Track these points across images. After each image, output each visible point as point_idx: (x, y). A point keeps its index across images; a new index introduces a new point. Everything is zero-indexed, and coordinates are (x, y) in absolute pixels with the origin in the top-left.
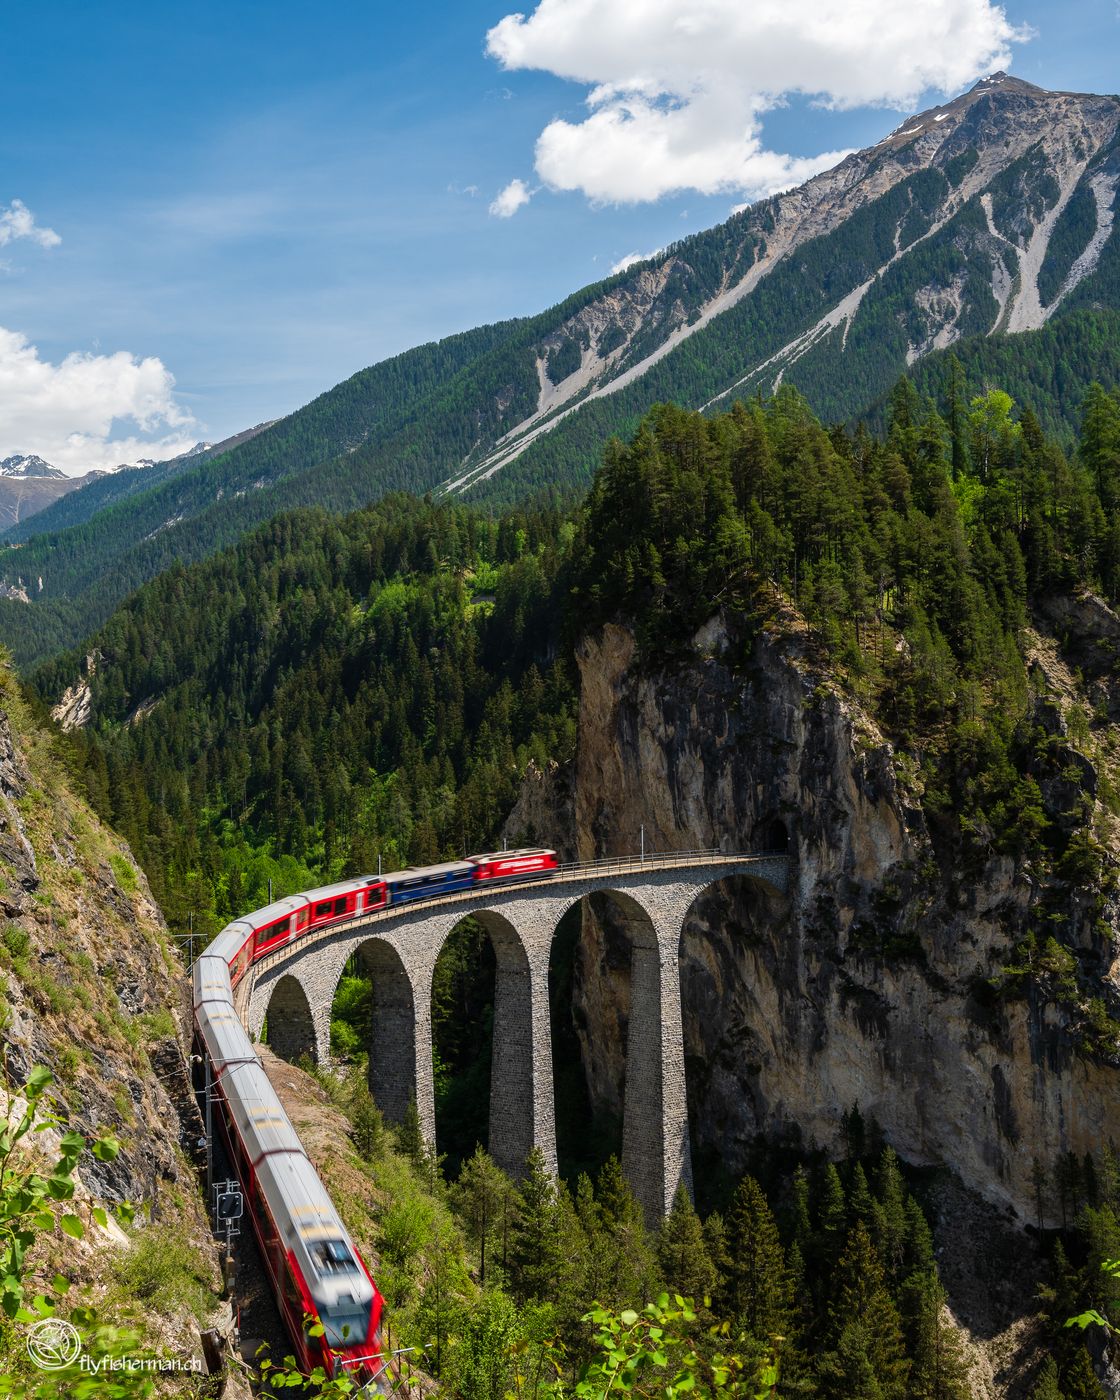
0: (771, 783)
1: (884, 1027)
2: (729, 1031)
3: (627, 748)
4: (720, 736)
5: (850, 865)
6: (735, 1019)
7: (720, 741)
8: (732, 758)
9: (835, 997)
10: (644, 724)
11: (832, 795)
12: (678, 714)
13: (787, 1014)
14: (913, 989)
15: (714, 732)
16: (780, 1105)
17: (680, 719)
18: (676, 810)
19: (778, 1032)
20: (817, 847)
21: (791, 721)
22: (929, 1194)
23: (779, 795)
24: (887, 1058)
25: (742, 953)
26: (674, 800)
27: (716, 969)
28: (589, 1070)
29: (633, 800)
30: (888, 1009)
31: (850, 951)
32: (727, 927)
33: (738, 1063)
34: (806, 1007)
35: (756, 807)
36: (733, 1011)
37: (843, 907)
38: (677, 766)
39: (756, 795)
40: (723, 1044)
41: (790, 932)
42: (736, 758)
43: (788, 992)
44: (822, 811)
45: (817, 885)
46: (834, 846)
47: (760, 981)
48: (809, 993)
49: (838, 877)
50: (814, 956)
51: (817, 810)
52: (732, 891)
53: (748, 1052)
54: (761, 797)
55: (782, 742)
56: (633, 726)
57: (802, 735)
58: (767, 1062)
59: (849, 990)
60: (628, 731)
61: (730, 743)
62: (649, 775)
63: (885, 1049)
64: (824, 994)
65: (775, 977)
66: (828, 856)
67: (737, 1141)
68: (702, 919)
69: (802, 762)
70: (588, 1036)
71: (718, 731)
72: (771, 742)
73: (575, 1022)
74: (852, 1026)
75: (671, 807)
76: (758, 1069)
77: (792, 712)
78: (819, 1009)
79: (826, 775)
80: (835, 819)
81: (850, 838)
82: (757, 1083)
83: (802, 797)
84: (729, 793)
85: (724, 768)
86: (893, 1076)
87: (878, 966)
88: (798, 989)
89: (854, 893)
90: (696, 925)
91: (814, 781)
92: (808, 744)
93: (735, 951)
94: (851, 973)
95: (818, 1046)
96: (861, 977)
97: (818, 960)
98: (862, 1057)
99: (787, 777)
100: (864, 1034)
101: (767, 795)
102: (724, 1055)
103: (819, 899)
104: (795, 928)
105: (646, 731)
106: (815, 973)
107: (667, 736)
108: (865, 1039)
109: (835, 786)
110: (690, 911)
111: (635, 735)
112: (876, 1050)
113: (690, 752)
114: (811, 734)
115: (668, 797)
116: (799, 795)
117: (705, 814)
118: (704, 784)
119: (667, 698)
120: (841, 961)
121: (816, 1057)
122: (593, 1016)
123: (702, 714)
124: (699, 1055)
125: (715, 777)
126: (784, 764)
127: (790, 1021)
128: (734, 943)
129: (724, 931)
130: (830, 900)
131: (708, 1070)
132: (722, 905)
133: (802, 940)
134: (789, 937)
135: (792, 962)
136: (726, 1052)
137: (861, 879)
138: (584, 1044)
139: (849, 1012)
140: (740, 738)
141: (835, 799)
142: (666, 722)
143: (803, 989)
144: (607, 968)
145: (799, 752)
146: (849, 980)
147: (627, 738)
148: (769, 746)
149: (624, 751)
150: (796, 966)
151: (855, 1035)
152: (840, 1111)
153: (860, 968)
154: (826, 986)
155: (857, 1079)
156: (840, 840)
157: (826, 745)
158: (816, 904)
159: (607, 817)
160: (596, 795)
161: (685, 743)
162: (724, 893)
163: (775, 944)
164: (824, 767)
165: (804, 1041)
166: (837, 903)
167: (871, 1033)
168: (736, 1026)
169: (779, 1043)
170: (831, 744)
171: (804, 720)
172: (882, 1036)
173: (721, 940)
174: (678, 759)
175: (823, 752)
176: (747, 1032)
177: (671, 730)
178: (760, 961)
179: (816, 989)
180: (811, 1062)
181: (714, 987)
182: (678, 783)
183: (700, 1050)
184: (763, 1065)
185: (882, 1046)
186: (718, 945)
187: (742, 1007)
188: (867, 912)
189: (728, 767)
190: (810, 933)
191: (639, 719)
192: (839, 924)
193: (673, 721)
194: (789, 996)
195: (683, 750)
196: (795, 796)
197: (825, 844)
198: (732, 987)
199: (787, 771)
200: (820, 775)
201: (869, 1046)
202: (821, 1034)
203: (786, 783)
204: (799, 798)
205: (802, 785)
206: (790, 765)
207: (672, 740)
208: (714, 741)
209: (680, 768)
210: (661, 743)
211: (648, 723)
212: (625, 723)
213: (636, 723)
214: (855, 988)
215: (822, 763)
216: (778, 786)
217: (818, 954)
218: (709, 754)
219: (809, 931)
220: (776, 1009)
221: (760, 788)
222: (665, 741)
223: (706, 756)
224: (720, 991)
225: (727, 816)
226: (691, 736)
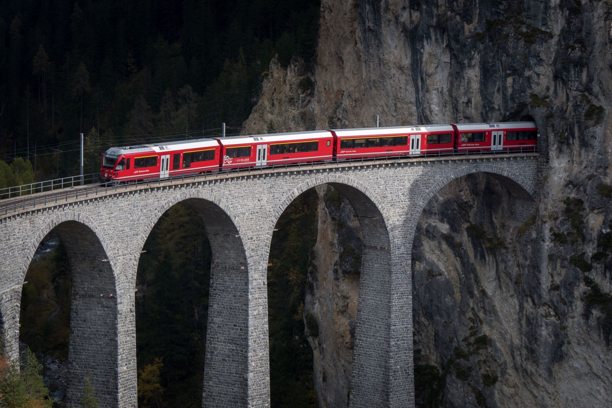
0: (521, 75)
2: (465, 339)
3: (369, 35)
4: (470, 22)
5: (603, 164)
6: (471, 328)
7: (468, 28)
8: (481, 47)
9: (579, 306)
10: (387, 9)
11: (588, 89)
15: (463, 18)
17: (426, 3)
18: (419, 103)
19: (516, 341)
20: (568, 144)
21: (547, 7)
23: (531, 88)
25: (483, 257)
26: (417, 92)
27: (453, 274)
28: (319, 379)
29: (374, 91)
31: (596, 257)
32: (468, 229)
33: (473, 373)
34: (547, 315)
35: (505, 101)
36: (471, 319)
37: (592, 209)
38: (422, 54)
39: (505, 88)
40: (459, 354)
41: (534, 235)
42: (486, 48)
43: (529, 299)
44: (576, 107)
45: (566, 186)
46: (585, 144)
47: (500, 288)
48: (551, 300)
49: (589, 177)
50: (559, 262)
51: (570, 104)
52: (474, 192)
53: (485, 362)
54: (510, 90)
55: (536, 31)
56: (376, 12)
57: (558, 23)
58: (503, 373)
59: (595, 298)
60: (371, 16)
61: (480, 31)
62: (392, 65)
64: (568, 302)
66: (580, 154)
68: (442, 221)
69: (557, 52)
70: (320, 344)
71: (468, 17)
72: (524, 30)
73: (306, 329)
74: (595, 336)
75: (413, 100)
76: (495, 380)
78: (561, 315)
79: (582, 67)
80: (589, 115)
81: (605, 136)
82: (492, 394)
83: (555, 92)
84: (475, 86)
85: (471, 58)
88: (540, 297)
89: (605, 195)
90: (435, 227)
91: (569, 72)
92: (565, 34)
93: (476, 256)
94: (598, 281)
95: (559, 356)
96: (608, 284)
97: (563, 266)
99: (539, 69)
101: (517, 88)
102: (458, 364)
103: (567, 202)
104: (540, 232)
105: (390, 16)
106: (558, 280)
107: (412, 22)
108: (608, 349)
109: (590, 79)
110: (427, 212)
111: (377, 21)
113: (436, 39)
114: (569, 22)
115: (411, 89)
116: (552, 89)
117: (449, 107)
118: (450, 75)
120: (588, 268)
121: (556, 368)
122: (325, 324)
124: (433, 363)
125: (462, 67)
126: (537, 56)
127: (530, 330)
128: (475, 247)
129: (465, 233)
130: (579, 202)
131: (442, 382)
132: (464, 207)
133: (547, 245)
134: (534, 242)
135: (536, 268)
136: (462, 361)
138: (316, 353)
139: (593, 322)
140: (490, 25)
141: (591, 92)
142: (412, 7)
143: (546, 297)
144: (340, 272)
145: (554, 41)
146: (594, 288)
147: (370, 24)
148: (522, 34)
149: (365, 38)
150: (540, 272)
151: (599, 346)
153: (608, 275)
154: (571, 294)
155: (599, 392)
156: (594, 138)
157: (584, 34)
158: (563, 206)
159: (345, 111)
160: (336, 88)
161: (431, 30)
162: (466, 196)
164: (581, 58)
166: (586, 205)
168: (472, 335)
169: (517, 353)
170: (589, 33)
171: (561, 7)
173: (460, 245)
174: (423, 47)
175: (580, 41)
176: (484, 341)
177: (416, 15)
178: (502, 268)
179: (560, 296)
180: (550, 372)
181: (452, 294)
182: (421, 72)
183: (434, 360)
184: (499, 375)
186: (456, 247)
187: (481, 315)
189: (477, 56)
190: (557, 237)
191: (382, 3)
192: (587, 228)
193: (419, 5)
194: (531, 304)
195: (429, 37)
196: (548, 89)
197: (577, 142)
198: (472, 295)
199: (540, 61)
200: (575, 67)
202: (561, 345)
203: (538, 75)
204: (551, 92)
205: (556, 77)
206: (543, 56)
207: (416, 28)
208: (463, 27)
209: (425, 57)
210: (405, 30)
211: (392, 7)
212: (367, 6)
213: (379, 7)
214: (601, 295)
215: (579, 53)
216: (529, 79)
217: (564, 259)
218: (457, 41)
219: (554, 234)
220: (516, 317)
221: (510, 80)
222: (409, 27)
223: (454, 45)
224: (458, 296)
225: (473, 111)
226: (438, 21)
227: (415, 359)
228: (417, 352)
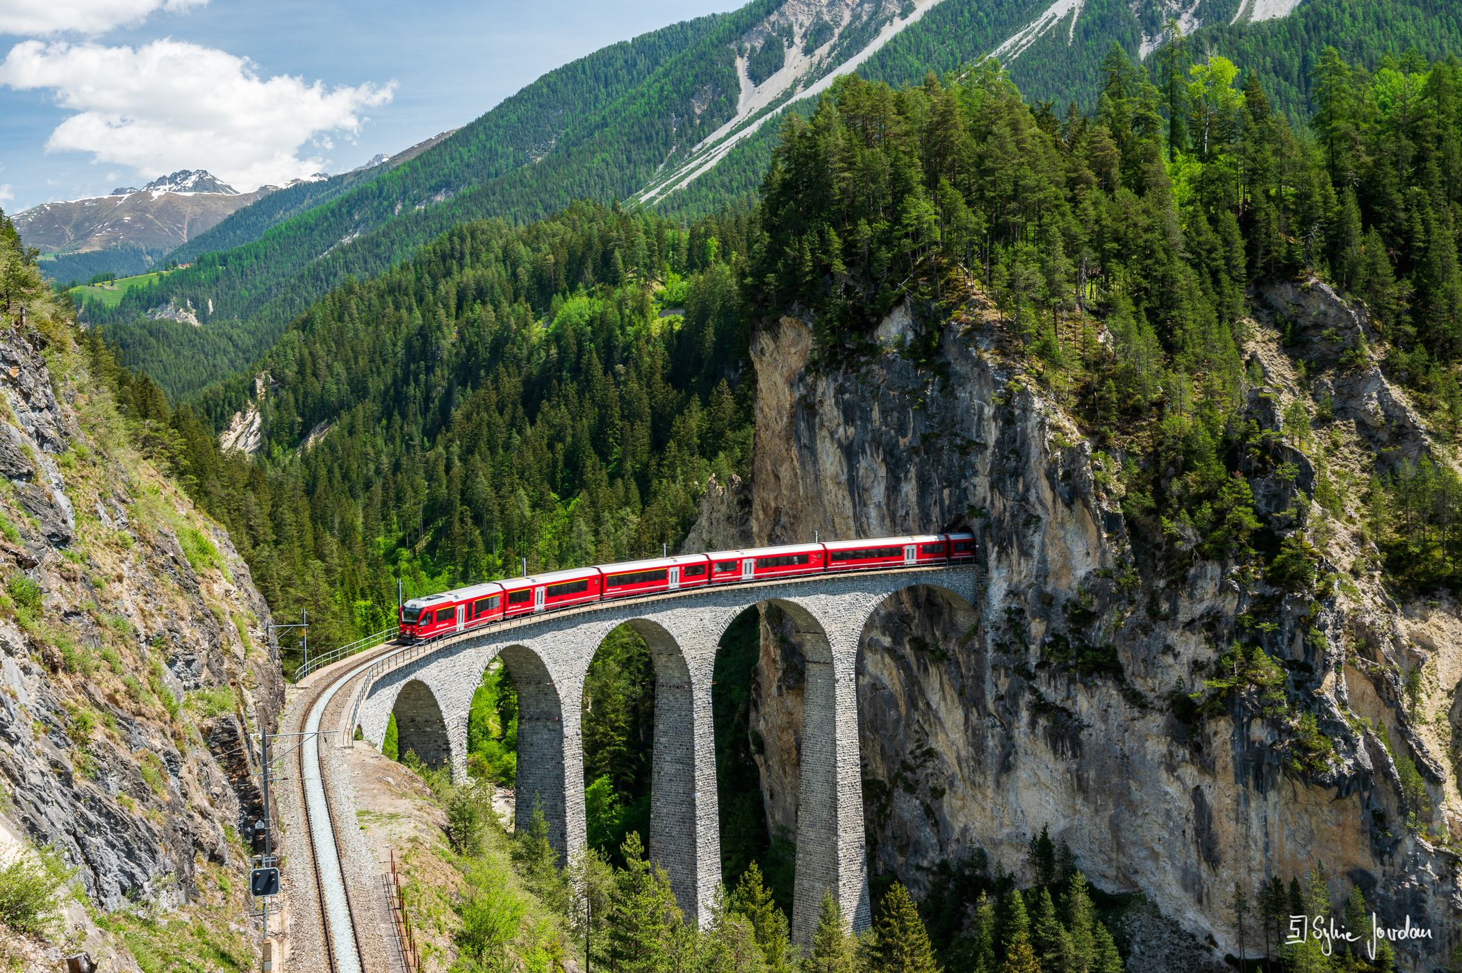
0: (958, 486)
1: (1077, 745)
2: (912, 752)
3: (805, 452)
4: (904, 436)
5: (1043, 574)
6: (918, 740)
7: (903, 442)
8: (917, 460)
9: (1025, 715)
10: (822, 425)
11: (1024, 499)
12: (858, 413)
13: (974, 734)
14: (1109, 706)
15: (897, 432)
16: (965, 830)
17: (861, 418)
18: (856, 518)
19: (963, 753)
20: (1007, 554)
21: (980, 419)
22: (1122, 922)
23: (968, 499)
24: (1080, 779)
25: (926, 669)
26: (854, 506)
27: (898, 687)
28: (767, 797)
29: (811, 508)
30: (1081, 727)
31: (1040, 666)
32: (910, 641)
33: (921, 786)
34: (993, 726)
35: (943, 514)
36: (916, 732)
37: (1034, 618)
38: (858, 469)
39: (942, 500)
40: (905, 766)
41: (977, 646)
42: (921, 461)
43: (974, 710)
44: (1013, 516)
45: (1007, 595)
46: (1025, 553)
47: (945, 699)
48: (997, 711)
49: (1030, 587)
50: (1003, 671)
51: (1007, 514)
52: (916, 604)
53: (932, 775)
54: (947, 502)
55: (970, 442)
56: (811, 428)
57: (992, 434)
58: (952, 785)
59: (1041, 707)
60: (806, 433)
61: (914, 444)
62: (828, 481)
63: (1077, 770)
64: (1013, 712)
65: (961, 694)
66: (1019, 564)
67: (919, 868)
68: (884, 634)
69: (993, 464)
70: (766, 762)
71: (902, 431)
72: (959, 442)
73: (752, 747)
74: (1042, 746)
75: (851, 515)
76: (943, 792)
77: (981, 409)
78: (1008, 728)
79: (1018, 476)
80: (1027, 524)
81: (1043, 544)
82: (941, 807)
83: (992, 502)
84: (913, 498)
85: (907, 472)
86: (1085, 799)
87: (1072, 681)
88: (985, 707)
89: (1047, 602)
90: (877, 641)
91: (1004, 482)
92: (999, 443)
93: (919, 669)
94: (1043, 689)
95: (1006, 767)
96: (1052, 693)
97: (1007, 676)
98: (1053, 778)
99: (976, 480)
100: (1055, 752)
101: (954, 499)
102: (906, 778)
103: (1008, 611)
104: (983, 641)
105: (825, 433)
106: (1003, 690)
107: (847, 438)
108: (1056, 759)
109: (1027, 489)
110: (869, 626)
111: (813, 437)
112: (1068, 770)
113: (872, 455)
114: (1002, 432)
115: (848, 504)
116: (989, 498)
117: (887, 521)
118: (887, 488)
119: (847, 396)
120: (1031, 677)
121: (1004, 779)
122: (770, 741)
123: (884, 413)
124: (880, 778)
125: (898, 480)
126: (973, 466)
127: (977, 741)
128: (918, 660)
129: (908, 647)
130: (1020, 612)
131: (889, 794)
132: (905, 619)
133: (990, 654)
134: (977, 652)
135: (979, 679)
136: (908, 774)
137: (1054, 589)
138: (762, 770)
139: (1039, 730)
140: (925, 438)
141: (1027, 502)
142: (846, 423)
143: (991, 706)
144: (784, 687)
145: (989, 452)
146: (1040, 697)
147: (804, 441)
148: (956, 446)
149: (801, 455)
150: (984, 682)
151: (1046, 755)
152: (1029, 836)
153: (1052, 683)
154: (1016, 704)
155: (1048, 802)
156: (1032, 546)
157: (1018, 444)
158: (1005, 616)
159: (784, 527)
160: (773, 505)
161: (867, 445)
162: (907, 606)
163: (961, 660)
164: (1016, 468)
165: (991, 762)
166: (1028, 614)
167: (1063, 753)
168: (919, 747)
169: (964, 765)
170: (1023, 443)
171: (995, 418)
172: (1074, 756)
173: (903, 657)
174: (859, 462)
175: (1014, 451)
176: (931, 754)
177: (851, 430)
178: (945, 677)
179: (1005, 706)
180: (998, 784)
181: (897, 706)
182: (859, 488)
183: (881, 773)
184: (947, 787)
185: (1075, 766)
186: (899, 659)
187: (926, 727)
188: (1061, 624)
189: (913, 470)
190: (999, 647)
191: (817, 420)
192: (1029, 636)
193: (853, 421)
194: (976, 715)
195: (864, 452)
196: (984, 500)
197: (1015, 550)
198: (916, 708)
199: (975, 473)
200: (1011, 477)
201: (1061, 766)
202: (1009, 755)
203: (975, 486)
204: (988, 502)
205: (992, 487)
206: (979, 467)
207: (852, 442)
208: (898, 441)
209: (861, 472)
210: (840, 445)
211: (826, 424)
212: (802, 424)
213: (814, 424)
214: (1046, 704)
215: (1014, 464)
216: (966, 489)
217: (1007, 669)
218: (892, 456)
219: (997, 645)
220: (962, 728)
221: (946, 492)
222: (845, 443)
223: (888, 458)
224: (903, 710)
225: (911, 523)
226: (873, 437)
227: (862, 774)
228: (864, 767)
